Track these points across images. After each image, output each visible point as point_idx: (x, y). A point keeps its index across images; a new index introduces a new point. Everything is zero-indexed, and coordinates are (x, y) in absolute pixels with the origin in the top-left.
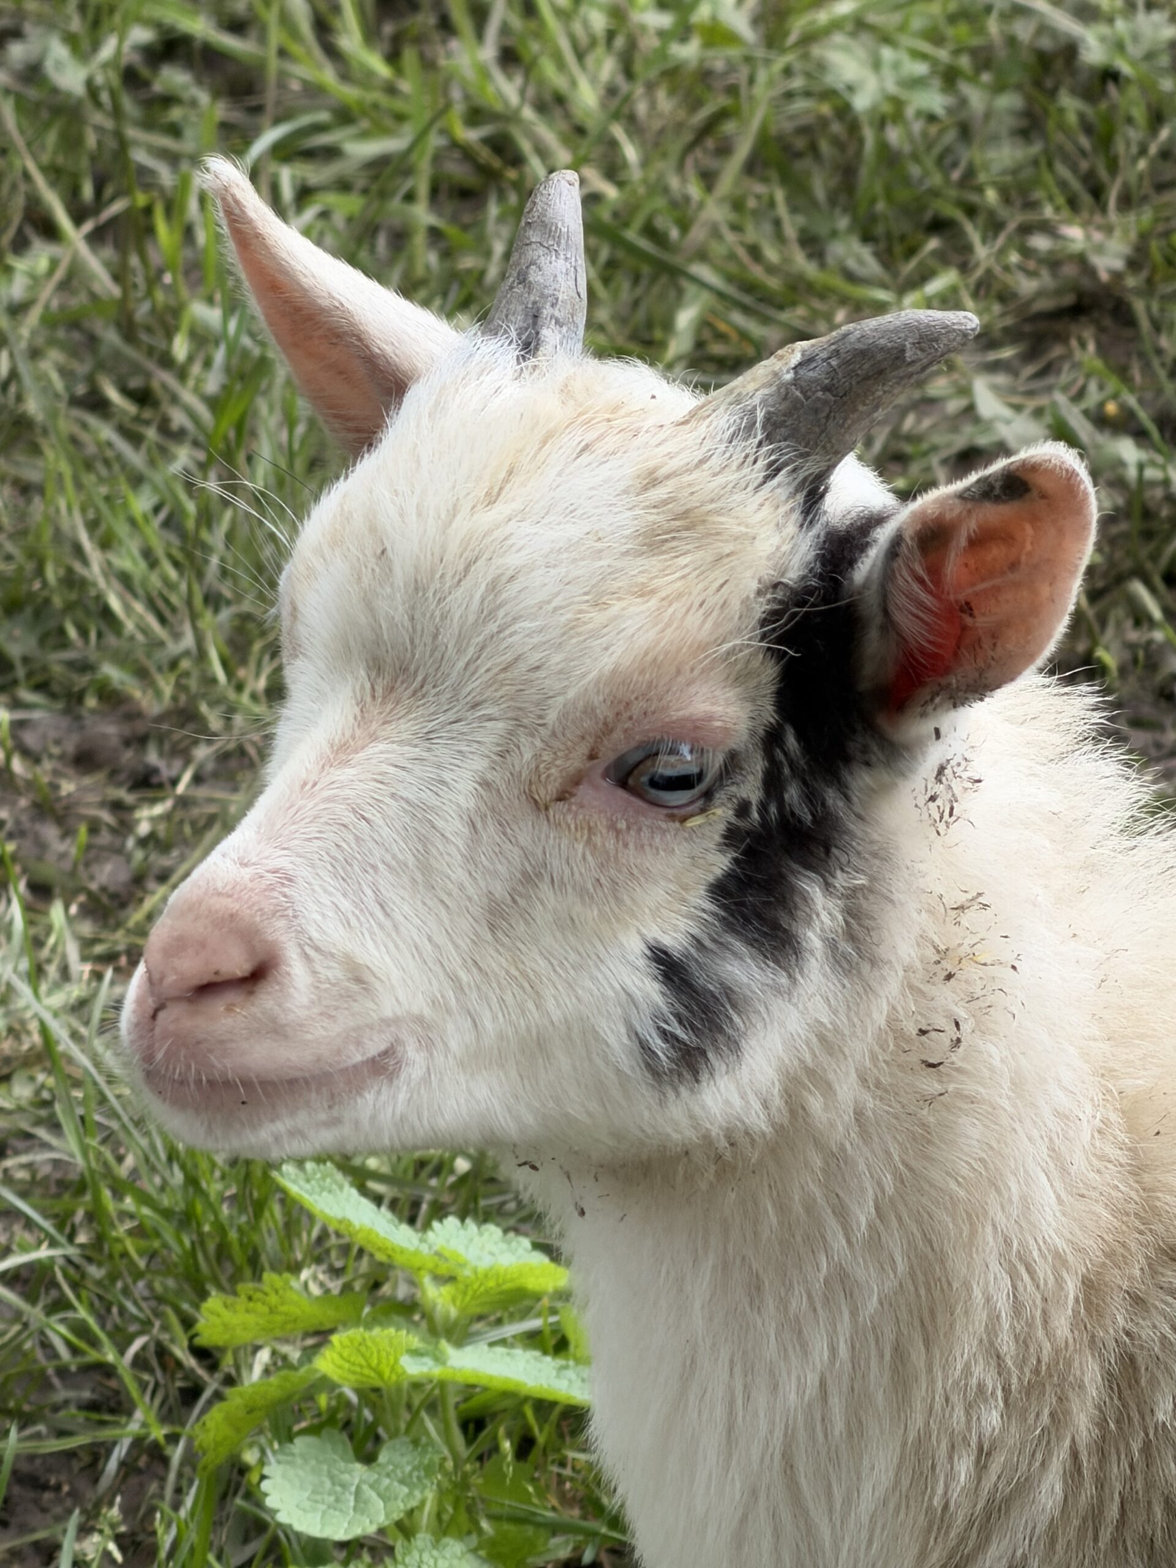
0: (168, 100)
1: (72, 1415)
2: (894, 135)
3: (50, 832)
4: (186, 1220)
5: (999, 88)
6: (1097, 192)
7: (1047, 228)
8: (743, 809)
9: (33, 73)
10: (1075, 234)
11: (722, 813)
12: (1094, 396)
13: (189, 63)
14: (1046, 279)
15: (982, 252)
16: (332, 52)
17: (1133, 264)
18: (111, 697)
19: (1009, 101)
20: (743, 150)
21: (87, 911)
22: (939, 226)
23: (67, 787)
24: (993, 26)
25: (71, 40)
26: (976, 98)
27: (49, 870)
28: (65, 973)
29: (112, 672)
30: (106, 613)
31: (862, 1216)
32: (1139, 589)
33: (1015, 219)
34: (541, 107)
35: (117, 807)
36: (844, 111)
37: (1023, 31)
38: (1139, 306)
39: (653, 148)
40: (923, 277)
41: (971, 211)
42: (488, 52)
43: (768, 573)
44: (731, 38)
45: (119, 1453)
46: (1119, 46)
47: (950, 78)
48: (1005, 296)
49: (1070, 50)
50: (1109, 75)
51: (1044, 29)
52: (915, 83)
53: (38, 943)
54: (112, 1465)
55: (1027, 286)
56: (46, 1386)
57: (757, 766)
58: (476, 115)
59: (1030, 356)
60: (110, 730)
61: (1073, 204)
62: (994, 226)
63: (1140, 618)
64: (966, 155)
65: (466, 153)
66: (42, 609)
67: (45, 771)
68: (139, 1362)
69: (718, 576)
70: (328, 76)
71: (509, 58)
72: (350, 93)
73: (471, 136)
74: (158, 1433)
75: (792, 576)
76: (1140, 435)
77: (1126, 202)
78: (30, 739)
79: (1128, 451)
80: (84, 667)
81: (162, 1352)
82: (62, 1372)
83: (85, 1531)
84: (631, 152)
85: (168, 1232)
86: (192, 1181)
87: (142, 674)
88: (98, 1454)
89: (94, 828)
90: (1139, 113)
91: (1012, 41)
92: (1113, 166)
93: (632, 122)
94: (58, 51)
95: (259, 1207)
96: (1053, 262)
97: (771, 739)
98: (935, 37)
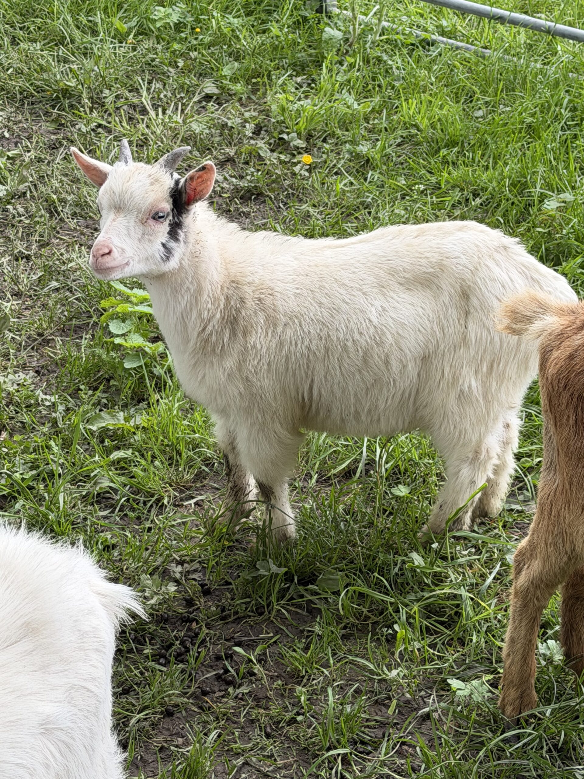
0: (99, 133)
1: (85, 318)
2: (202, 136)
3: (82, 237)
4: (100, 290)
5: (217, 129)
6: (231, 144)
7: (223, 149)
8: (170, 221)
9: (79, 130)
10: (227, 150)
11: (168, 222)
12: (230, 173)
13: (102, 128)
14: (223, 157)
15: (214, 153)
16: (122, 126)
17: (235, 154)
18: (91, 218)
19: (218, 131)
20: (180, 139)
21: (88, 248)
22: (208, 149)
23: (85, 230)
24: (216, 121)
25: (85, 125)
26: (213, 130)
27: (82, 242)
28: (84, 257)
29: (91, 214)
30: (90, 206)
31: (190, 279)
32: (236, 199)
33: (219, 148)
34: (152, 133)
35: (92, 233)
36: (194, 133)
37: (220, 121)
38: (236, 160)
39: (168, 139)
40: (206, 156)
41: (213, 147)
42: (144, 125)
43: (169, 186)
44: (179, 123)
45: (92, 323)
46: (233, 123)
47: (210, 128)
48: (217, 159)
49: (227, 124)
50: (232, 127)
51: (223, 121)
52: (205, 129)
53: (80, 252)
54: (90, 325)
55: (221, 157)
56: (81, 314)
57: (171, 214)
58: (143, 134)
59: (221, 167)
60: (91, 222)
61: (227, 146)
62: (216, 149)
63: (236, 204)
64: (212, 139)
65: (141, 140)
66: (81, 205)
67: (82, 228)
68: (94, 310)
69: (162, 187)
70: (122, 130)
71: (147, 127)
72: (125, 132)
73: (142, 138)
74: (97, 320)
75: (172, 186)
76: (236, 178)
77: (235, 145)
78: (79, 224)
79: (234, 180)
80: (87, 213)
81: (97, 309)
82: (84, 312)
83: (86, 334)
84: (165, 139)
85: (98, 291)
86: (101, 285)
87: (95, 214)
88: (89, 323)
89: (88, 236)
90: (236, 133)
91: (218, 123)
92: (233, 140)
93: (164, 135)
94: (83, 126)
95: (111, 288)
96: (224, 154)
97: (173, 210)
98: (207, 122)
